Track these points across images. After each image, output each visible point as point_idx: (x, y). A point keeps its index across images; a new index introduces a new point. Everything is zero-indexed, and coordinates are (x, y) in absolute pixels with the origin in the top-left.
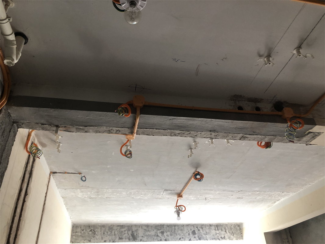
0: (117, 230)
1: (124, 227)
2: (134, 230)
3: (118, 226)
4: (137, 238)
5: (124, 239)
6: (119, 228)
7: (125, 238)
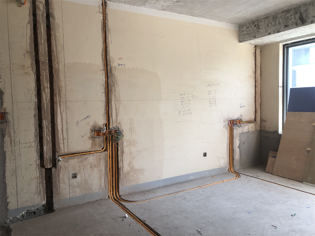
0: (283, 17)
1: (290, 10)
2: (302, 11)
3: (283, 12)
4: (307, 20)
5: (290, 26)
6: (284, 14)
7: (292, 25)
